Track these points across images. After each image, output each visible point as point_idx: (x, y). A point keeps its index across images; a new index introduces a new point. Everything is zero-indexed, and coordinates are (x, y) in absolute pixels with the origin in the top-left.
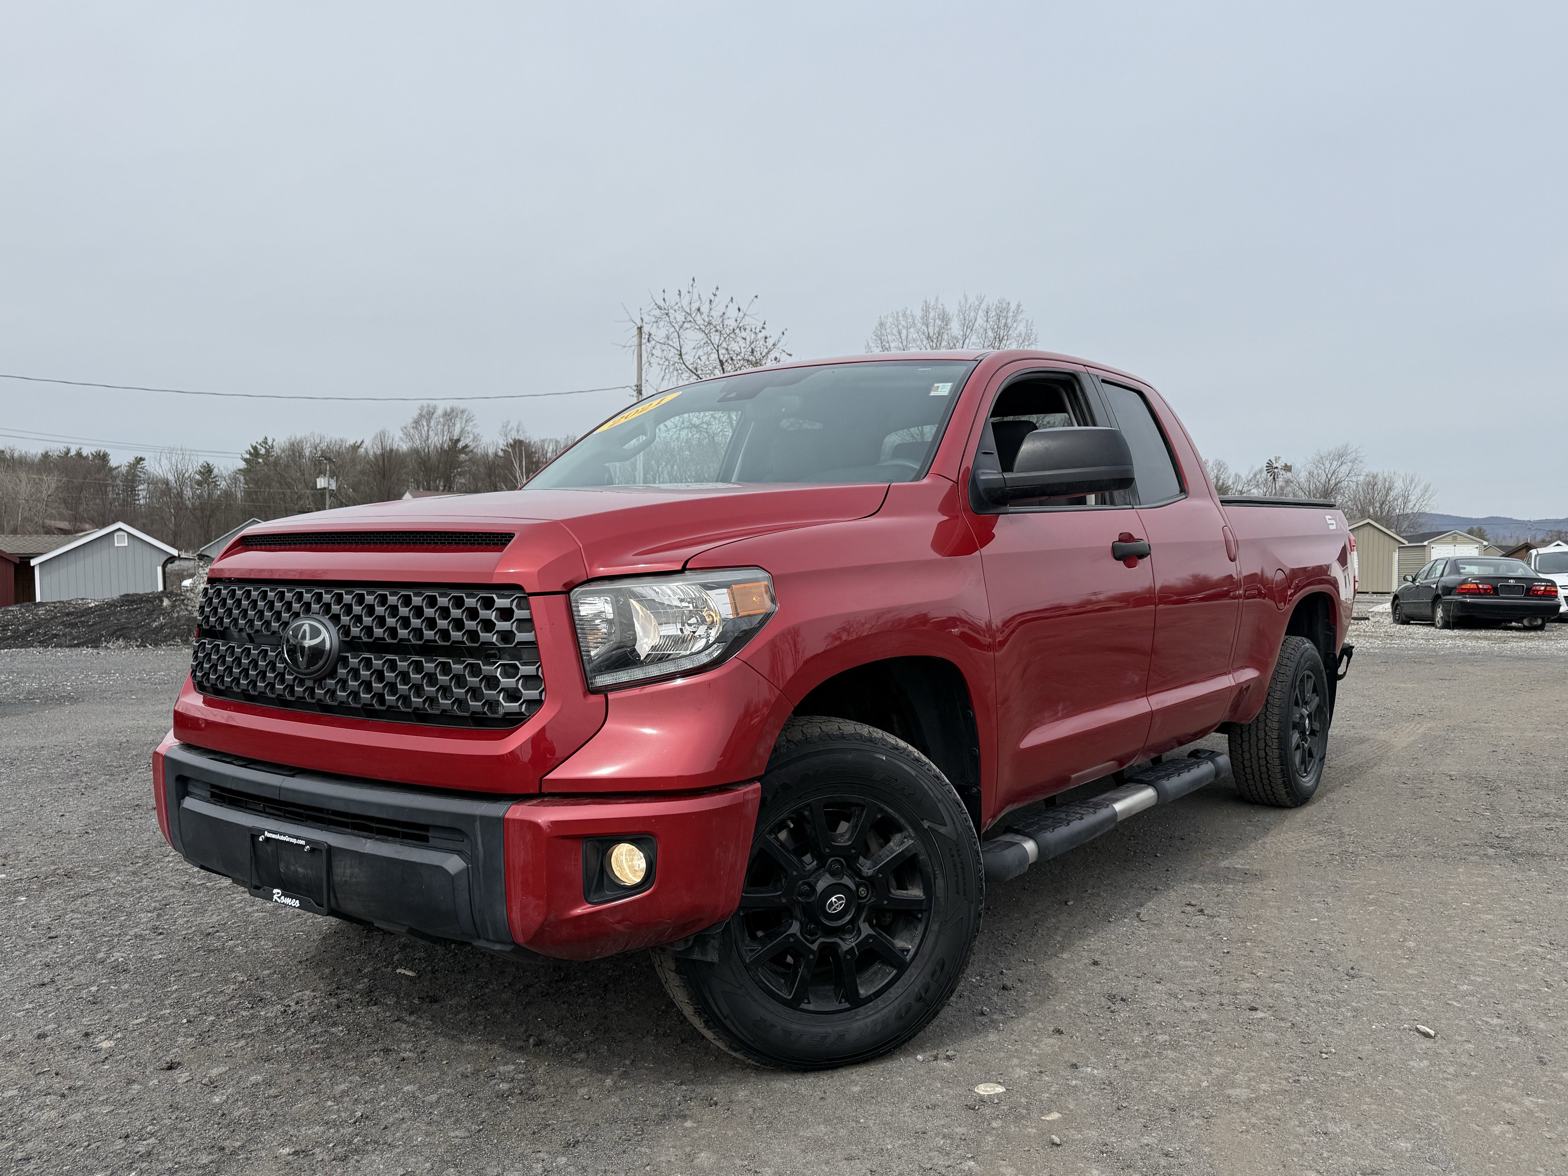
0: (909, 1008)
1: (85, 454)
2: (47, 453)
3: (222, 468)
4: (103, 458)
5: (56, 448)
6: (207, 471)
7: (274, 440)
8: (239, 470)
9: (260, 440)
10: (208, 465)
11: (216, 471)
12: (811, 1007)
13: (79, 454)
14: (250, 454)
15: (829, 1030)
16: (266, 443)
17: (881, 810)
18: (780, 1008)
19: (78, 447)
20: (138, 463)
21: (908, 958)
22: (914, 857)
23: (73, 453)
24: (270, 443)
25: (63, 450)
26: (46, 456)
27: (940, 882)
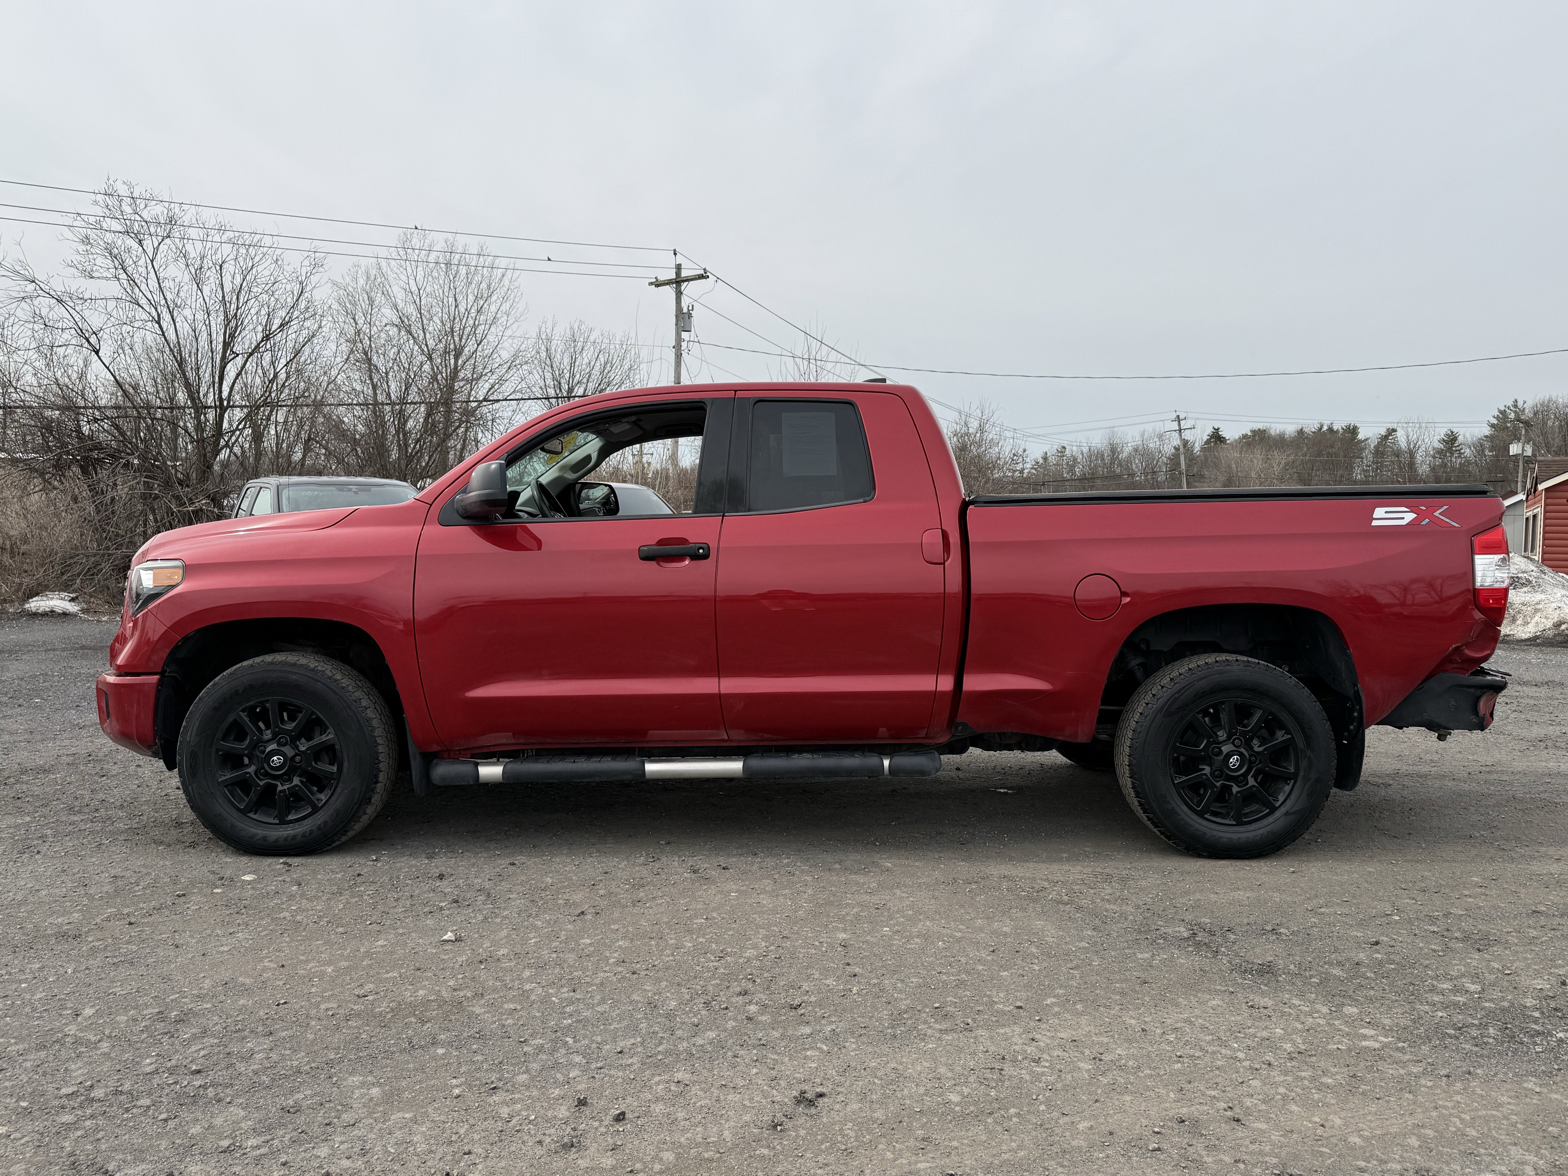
0: (311, 832)
1: (1335, 428)
2: (1301, 430)
3: (1468, 436)
4: (1352, 431)
5: (1311, 426)
6: (1451, 440)
7: (1525, 402)
8: (1485, 436)
9: (1510, 403)
10: (1452, 432)
11: (1461, 439)
12: (255, 817)
13: (1330, 430)
14: (1497, 418)
15: (260, 832)
16: (1516, 406)
17: (316, 714)
18: (235, 813)
19: (1329, 422)
20: (1390, 434)
21: (320, 805)
22: (333, 746)
23: (1325, 428)
24: (1520, 404)
25: (1317, 426)
26: (1301, 432)
27: (346, 764)
